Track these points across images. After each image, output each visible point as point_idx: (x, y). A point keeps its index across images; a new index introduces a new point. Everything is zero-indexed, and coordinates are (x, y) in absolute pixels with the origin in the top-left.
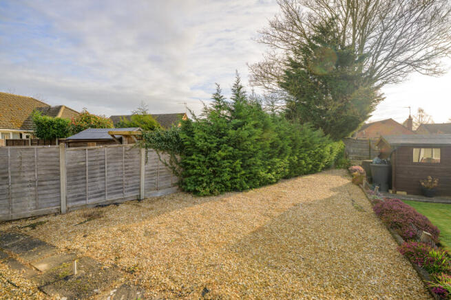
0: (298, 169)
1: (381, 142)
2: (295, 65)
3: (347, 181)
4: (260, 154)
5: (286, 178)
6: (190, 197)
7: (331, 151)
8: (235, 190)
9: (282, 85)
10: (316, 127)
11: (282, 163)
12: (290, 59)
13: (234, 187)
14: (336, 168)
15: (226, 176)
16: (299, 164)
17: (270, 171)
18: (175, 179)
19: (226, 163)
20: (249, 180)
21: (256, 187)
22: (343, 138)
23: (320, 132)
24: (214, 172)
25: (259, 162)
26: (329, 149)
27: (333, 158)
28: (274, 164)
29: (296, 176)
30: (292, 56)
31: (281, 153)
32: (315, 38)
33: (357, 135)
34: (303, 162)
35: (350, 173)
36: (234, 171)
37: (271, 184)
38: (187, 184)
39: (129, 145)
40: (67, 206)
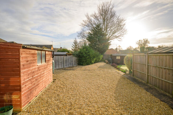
1: (111, 55)
2: (91, 34)
3: (105, 63)
4: (92, 57)
7: (101, 57)
9: (87, 39)
12: (89, 33)
22: (103, 54)
23: (99, 52)
24: (86, 61)
27: (101, 59)
30: (90, 31)
31: (95, 57)
32: (95, 28)
33: (106, 53)
35: (105, 62)
36: (88, 61)
38: (80, 63)
39: (72, 56)
40: (65, 67)
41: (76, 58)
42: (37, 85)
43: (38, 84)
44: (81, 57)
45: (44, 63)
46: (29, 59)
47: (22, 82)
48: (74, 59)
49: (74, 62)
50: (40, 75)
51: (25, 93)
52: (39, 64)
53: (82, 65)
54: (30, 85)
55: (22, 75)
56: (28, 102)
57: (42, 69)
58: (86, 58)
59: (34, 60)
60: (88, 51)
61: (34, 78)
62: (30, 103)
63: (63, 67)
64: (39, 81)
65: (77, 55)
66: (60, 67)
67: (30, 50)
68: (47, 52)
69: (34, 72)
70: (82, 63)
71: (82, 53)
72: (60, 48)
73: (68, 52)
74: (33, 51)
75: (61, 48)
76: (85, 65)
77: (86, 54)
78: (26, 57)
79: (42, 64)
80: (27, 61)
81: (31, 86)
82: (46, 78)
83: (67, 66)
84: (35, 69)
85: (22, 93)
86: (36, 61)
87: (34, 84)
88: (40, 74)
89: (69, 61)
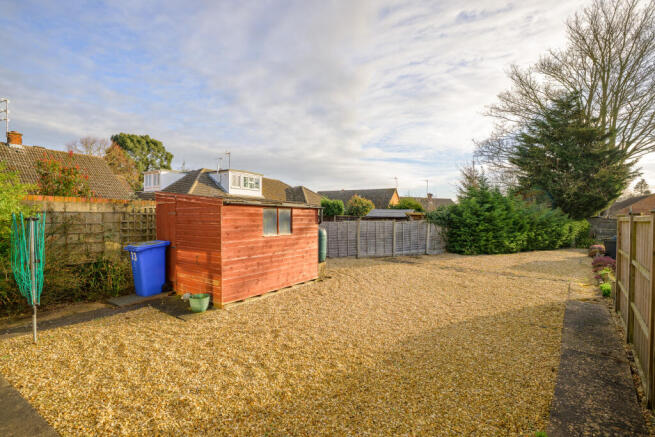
0: (534, 244)
2: (528, 140)
4: (506, 229)
5: (523, 250)
6: (457, 255)
7: (571, 230)
8: (487, 253)
9: (513, 161)
10: (554, 206)
11: (522, 237)
12: (524, 135)
13: (484, 251)
14: (576, 247)
15: (483, 243)
16: (536, 240)
17: (512, 242)
18: (444, 244)
19: (483, 234)
20: (497, 247)
21: (501, 253)
22: (588, 217)
23: (558, 210)
24: (474, 240)
25: (505, 235)
26: (568, 228)
27: (573, 237)
28: (516, 237)
29: (532, 250)
30: (526, 131)
31: (521, 229)
32: (553, 112)
34: (540, 238)
36: (487, 240)
37: (511, 253)
38: (454, 247)
39: (422, 221)
40: (396, 253)
41: (440, 229)
42: (263, 275)
43: (266, 274)
44: (458, 227)
45: (284, 233)
46: (239, 223)
47: (224, 261)
48: (432, 231)
49: (432, 240)
50: (271, 257)
51: (228, 281)
52: (271, 235)
53: (461, 253)
54: (243, 270)
55: (223, 248)
56: (237, 298)
57: (278, 246)
58: (475, 231)
59: (254, 226)
60: (487, 206)
61: (254, 259)
62: (241, 301)
63: (389, 253)
64: (267, 268)
65: (444, 219)
66: (381, 252)
67: (245, 208)
68: (295, 212)
69: (252, 248)
70: (462, 246)
71: (460, 214)
72: (426, 196)
73: (419, 210)
74: (252, 210)
75: (430, 195)
76: (472, 254)
77: (478, 216)
78: (235, 220)
79: (281, 234)
80: (237, 228)
81: (245, 273)
82: (292, 267)
83: (404, 252)
84: (257, 242)
85: (223, 279)
86: (261, 228)
87: (254, 271)
88: (271, 254)
89: (413, 238)
